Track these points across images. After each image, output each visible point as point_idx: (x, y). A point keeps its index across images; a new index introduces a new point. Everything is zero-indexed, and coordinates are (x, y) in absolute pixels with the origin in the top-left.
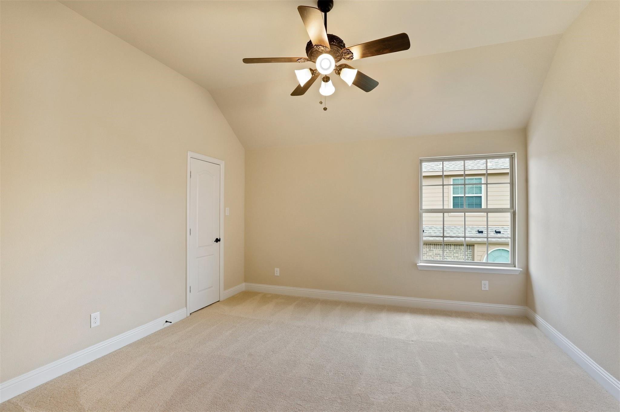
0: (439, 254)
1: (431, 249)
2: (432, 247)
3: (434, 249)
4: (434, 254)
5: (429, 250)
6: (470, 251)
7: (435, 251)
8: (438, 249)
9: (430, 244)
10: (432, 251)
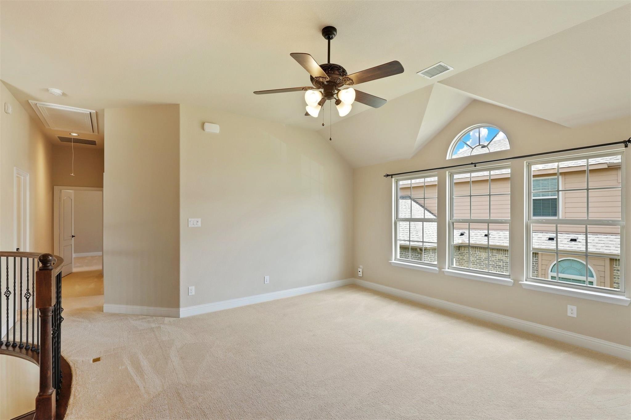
0: (502, 260)
1: (494, 254)
2: (495, 252)
3: (497, 254)
4: (496, 259)
5: (492, 255)
6: (536, 259)
7: (498, 256)
8: (500, 255)
9: (493, 249)
10: (495, 256)
